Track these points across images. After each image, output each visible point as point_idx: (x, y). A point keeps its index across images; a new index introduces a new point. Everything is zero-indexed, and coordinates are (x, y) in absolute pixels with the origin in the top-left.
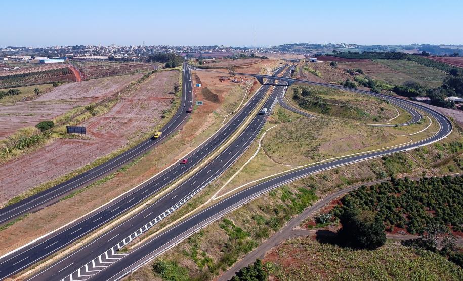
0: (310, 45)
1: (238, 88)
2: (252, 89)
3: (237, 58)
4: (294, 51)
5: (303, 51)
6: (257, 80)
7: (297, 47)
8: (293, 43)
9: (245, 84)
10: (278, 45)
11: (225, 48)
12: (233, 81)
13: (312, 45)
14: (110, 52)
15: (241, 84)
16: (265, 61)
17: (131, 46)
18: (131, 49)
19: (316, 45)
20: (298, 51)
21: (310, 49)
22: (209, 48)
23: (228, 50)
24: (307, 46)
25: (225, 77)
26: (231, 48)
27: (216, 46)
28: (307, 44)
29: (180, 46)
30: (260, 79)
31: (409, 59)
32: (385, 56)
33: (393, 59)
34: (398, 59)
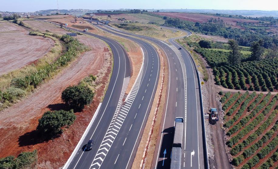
31: (142, 13)
32: (131, 12)
33: (135, 13)
34: (137, 13)
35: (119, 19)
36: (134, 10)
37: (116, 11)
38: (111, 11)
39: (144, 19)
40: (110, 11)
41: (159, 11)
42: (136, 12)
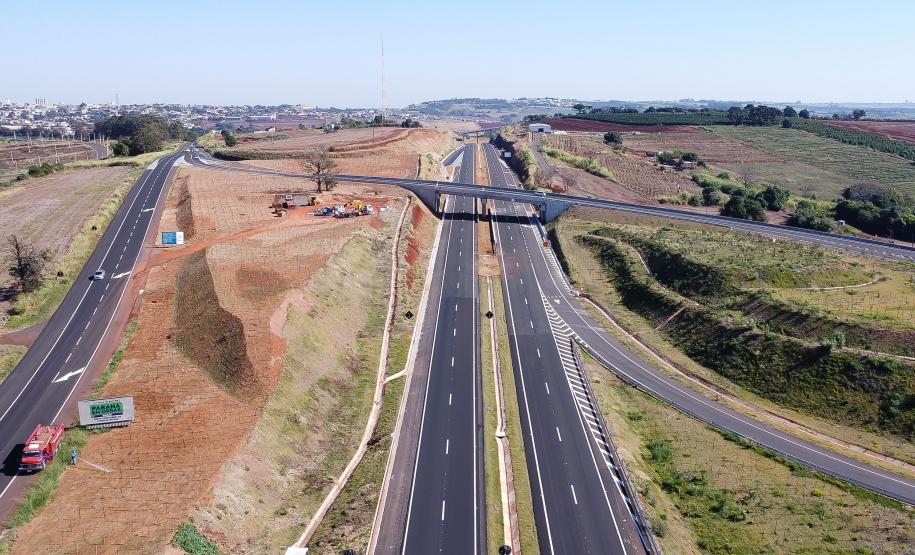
0: (484, 102)
1: (356, 253)
2: (413, 252)
3: (336, 128)
4: (453, 113)
5: (471, 115)
6: (419, 202)
7: (457, 107)
8: (449, 98)
9: (378, 223)
10: (417, 103)
11: (306, 111)
12: (329, 212)
13: (489, 102)
14: (24, 116)
15: (365, 230)
16: (418, 133)
17: (83, 105)
18: (84, 111)
19: (496, 101)
20: (462, 113)
21: (485, 110)
22: (271, 110)
23: (310, 115)
24: (478, 103)
25: (298, 193)
26: (318, 110)
27: (284, 106)
28: (478, 101)
29: (205, 107)
30: (430, 197)
31: (786, 125)
32: (730, 116)
33: (749, 124)
34: (761, 124)
35: (661, 160)
36: (749, 106)
37: (660, 110)
38: (636, 111)
39: (804, 160)
40: (630, 111)
41: (862, 113)
42: (757, 116)
